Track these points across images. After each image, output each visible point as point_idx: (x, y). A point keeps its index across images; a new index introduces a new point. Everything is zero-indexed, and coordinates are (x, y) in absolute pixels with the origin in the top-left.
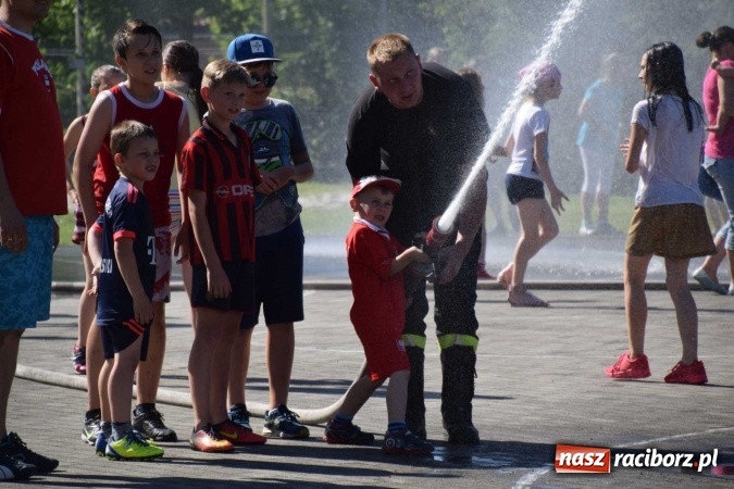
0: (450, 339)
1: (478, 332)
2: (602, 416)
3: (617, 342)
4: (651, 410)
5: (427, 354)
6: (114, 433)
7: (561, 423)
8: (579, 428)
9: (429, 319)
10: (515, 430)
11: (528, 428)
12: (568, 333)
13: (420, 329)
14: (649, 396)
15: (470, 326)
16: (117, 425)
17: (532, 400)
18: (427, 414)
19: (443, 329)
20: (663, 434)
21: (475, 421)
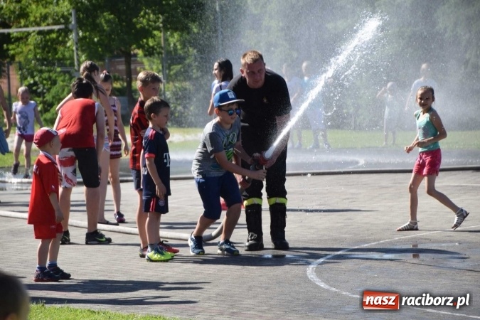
0: (274, 200)
1: (287, 196)
2: (345, 234)
3: (348, 199)
4: (368, 230)
5: (263, 207)
6: (149, 249)
7: (326, 238)
8: (335, 240)
9: (264, 191)
10: (306, 242)
11: (311, 241)
12: (324, 196)
13: (260, 196)
14: (366, 223)
15: (283, 193)
16: (151, 245)
17: (311, 228)
18: (264, 236)
19: (270, 196)
20: (375, 241)
21: (287, 238)
